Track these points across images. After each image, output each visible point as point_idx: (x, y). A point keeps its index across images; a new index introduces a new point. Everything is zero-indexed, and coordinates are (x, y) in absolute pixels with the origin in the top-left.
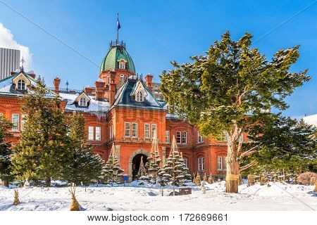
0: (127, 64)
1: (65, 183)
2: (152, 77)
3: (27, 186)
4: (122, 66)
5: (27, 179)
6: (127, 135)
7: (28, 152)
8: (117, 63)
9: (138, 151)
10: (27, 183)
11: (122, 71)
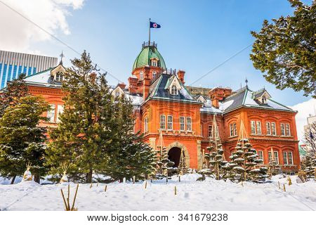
0: (159, 62)
1: (109, 177)
2: (184, 72)
3: (64, 181)
4: (154, 64)
5: (65, 172)
6: (162, 127)
7: (68, 137)
8: (150, 61)
9: (174, 144)
10: (65, 177)
11: (154, 68)
